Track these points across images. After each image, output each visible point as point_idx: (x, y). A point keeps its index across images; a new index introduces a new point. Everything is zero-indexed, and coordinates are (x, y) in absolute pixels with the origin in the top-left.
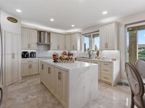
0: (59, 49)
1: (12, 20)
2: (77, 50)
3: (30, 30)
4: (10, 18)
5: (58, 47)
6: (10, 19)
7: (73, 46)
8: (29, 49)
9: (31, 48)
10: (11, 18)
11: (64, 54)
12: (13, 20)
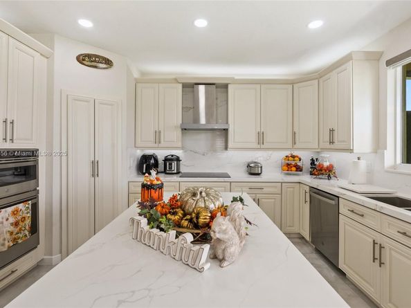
0: (265, 146)
1: (92, 61)
2: (351, 151)
3: (161, 85)
4: (86, 56)
5: (261, 138)
6: (84, 60)
7: (332, 131)
8: (158, 148)
9: (163, 144)
10: (89, 56)
11: (288, 165)
12: (95, 61)
